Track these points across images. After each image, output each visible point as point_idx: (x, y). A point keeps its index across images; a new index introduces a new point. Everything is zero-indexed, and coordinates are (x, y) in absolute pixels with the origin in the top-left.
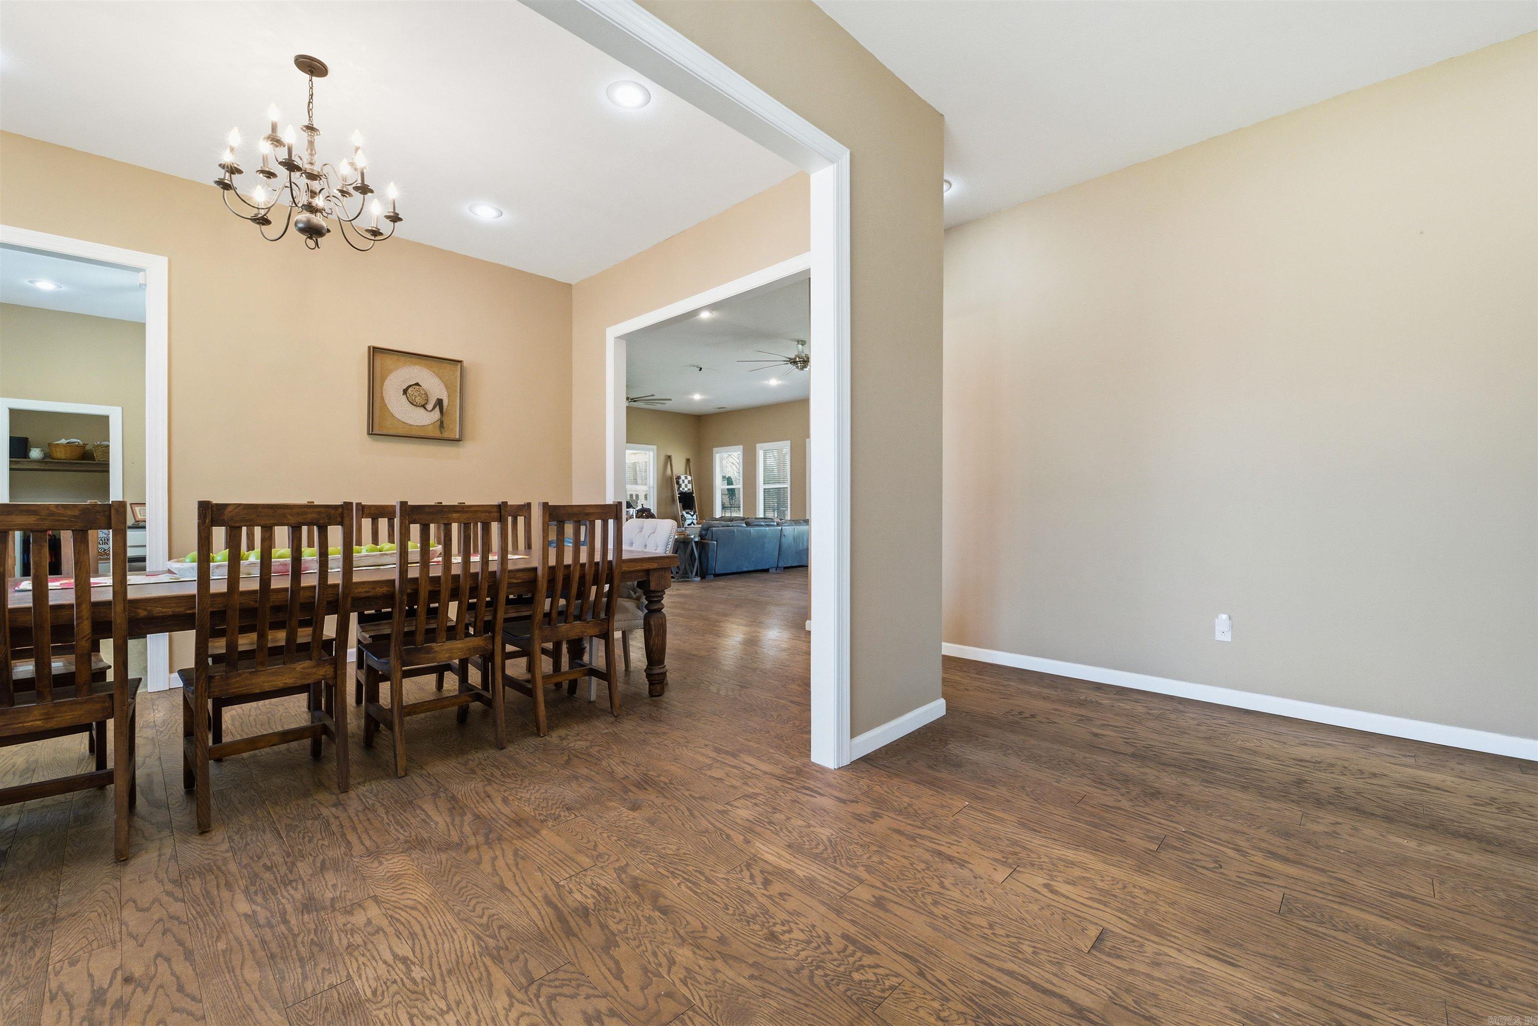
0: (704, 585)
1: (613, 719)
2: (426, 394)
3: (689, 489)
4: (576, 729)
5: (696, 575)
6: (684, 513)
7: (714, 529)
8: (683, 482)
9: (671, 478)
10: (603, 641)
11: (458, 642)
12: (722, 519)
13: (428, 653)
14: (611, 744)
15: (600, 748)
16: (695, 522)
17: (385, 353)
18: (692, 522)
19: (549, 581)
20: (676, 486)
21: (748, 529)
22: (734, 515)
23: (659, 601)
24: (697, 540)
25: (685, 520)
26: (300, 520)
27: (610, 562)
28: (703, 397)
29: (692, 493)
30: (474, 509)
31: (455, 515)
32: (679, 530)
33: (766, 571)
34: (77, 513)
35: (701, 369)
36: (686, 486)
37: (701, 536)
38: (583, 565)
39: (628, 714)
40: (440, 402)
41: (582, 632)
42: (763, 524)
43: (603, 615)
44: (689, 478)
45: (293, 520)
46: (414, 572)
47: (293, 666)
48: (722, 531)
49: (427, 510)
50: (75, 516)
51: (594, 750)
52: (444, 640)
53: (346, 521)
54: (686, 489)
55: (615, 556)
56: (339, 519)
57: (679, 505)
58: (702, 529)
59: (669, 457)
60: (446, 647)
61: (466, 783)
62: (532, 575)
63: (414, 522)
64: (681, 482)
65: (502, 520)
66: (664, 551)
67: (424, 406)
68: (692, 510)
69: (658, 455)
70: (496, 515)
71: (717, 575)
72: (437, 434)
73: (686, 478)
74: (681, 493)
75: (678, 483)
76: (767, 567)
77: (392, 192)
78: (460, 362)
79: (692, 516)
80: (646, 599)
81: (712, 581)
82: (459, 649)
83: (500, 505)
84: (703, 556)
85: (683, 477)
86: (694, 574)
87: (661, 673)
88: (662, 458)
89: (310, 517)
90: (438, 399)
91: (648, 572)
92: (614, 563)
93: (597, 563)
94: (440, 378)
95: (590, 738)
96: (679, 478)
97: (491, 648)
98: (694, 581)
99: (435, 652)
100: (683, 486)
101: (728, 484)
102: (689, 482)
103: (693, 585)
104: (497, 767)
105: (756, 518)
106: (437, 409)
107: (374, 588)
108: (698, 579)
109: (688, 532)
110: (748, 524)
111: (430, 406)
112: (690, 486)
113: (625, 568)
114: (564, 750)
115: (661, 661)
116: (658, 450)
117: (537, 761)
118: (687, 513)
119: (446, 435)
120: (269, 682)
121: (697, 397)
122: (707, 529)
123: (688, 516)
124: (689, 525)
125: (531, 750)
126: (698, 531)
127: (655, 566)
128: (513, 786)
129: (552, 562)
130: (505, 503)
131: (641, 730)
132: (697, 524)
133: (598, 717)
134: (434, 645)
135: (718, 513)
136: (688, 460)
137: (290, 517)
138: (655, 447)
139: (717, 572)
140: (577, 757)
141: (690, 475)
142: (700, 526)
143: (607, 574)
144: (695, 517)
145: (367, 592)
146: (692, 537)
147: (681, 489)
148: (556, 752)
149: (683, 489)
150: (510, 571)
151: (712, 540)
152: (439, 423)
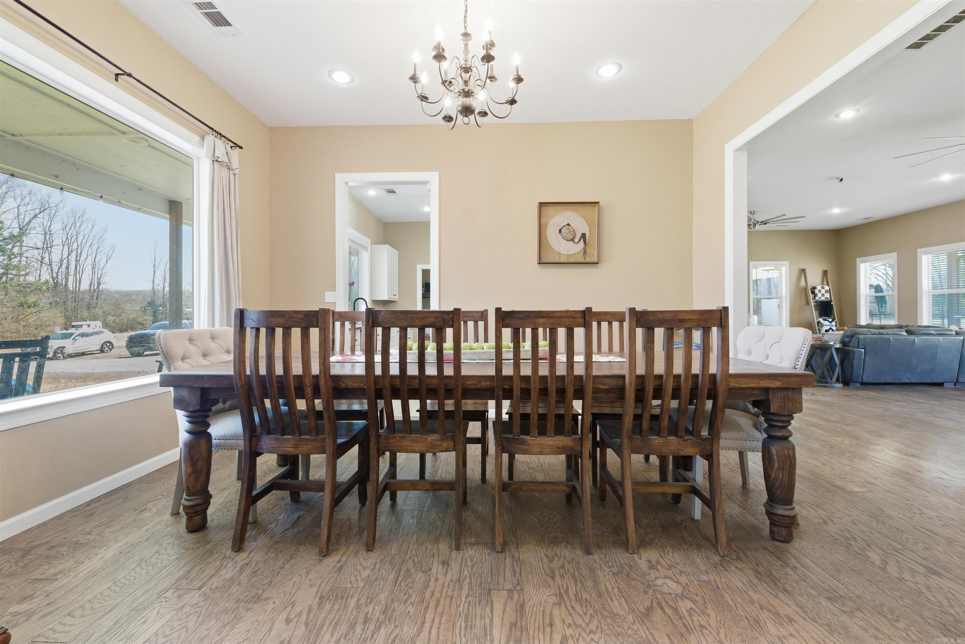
0: (847, 392)
1: (717, 558)
2: (574, 231)
3: (826, 298)
4: (670, 557)
5: (838, 381)
6: (821, 320)
7: (861, 337)
8: (820, 291)
9: (805, 289)
10: (706, 462)
11: (548, 439)
12: (868, 326)
13: (521, 444)
14: (709, 605)
15: (693, 606)
16: (834, 328)
17: (547, 206)
18: (831, 329)
19: (637, 390)
20: (811, 296)
21: (912, 337)
22: (885, 322)
23: (785, 427)
24: (838, 346)
25: (822, 325)
26: (423, 323)
27: (714, 376)
28: (843, 210)
29: (831, 301)
30: (559, 314)
31: (541, 321)
32: (815, 336)
33: (941, 385)
34: (302, 316)
35: (841, 180)
36: (823, 295)
37: (843, 342)
38: (678, 377)
39: (738, 558)
40: (584, 236)
41: (679, 450)
42: (933, 332)
43: (705, 433)
44: (827, 288)
45: (419, 323)
46: (508, 371)
47: (426, 437)
48: (872, 339)
49: (517, 315)
50: (301, 319)
51: (685, 605)
52: (537, 434)
53: (456, 324)
54: (823, 298)
55: (720, 369)
56: (451, 323)
57: (815, 313)
58: (844, 336)
59: (803, 271)
60: (537, 442)
61: (541, 590)
62: (620, 383)
63: (506, 326)
64: (816, 291)
65: (587, 326)
66: (793, 365)
67: (572, 240)
68: (830, 317)
69: (790, 270)
70: (581, 320)
71: (865, 385)
72: (582, 260)
73: (823, 288)
74: (816, 302)
75: (813, 293)
76: (939, 381)
77: (516, 60)
78: (597, 203)
79: (831, 322)
80: (765, 420)
81: (858, 389)
82: (549, 445)
83: (584, 312)
84: (846, 364)
85: (819, 288)
86: (835, 378)
87: (789, 517)
88: (796, 272)
89: (431, 320)
90: (583, 234)
91: (766, 390)
92: (718, 378)
93: (696, 376)
94: (584, 218)
95: (683, 579)
96: (814, 288)
97: (580, 449)
98: (834, 387)
99: (529, 444)
100: (819, 295)
101: (877, 291)
102: (826, 292)
103: (833, 391)
104: (576, 582)
105: (919, 326)
106: (582, 241)
107: (480, 382)
108: (840, 385)
109: (826, 338)
110: (909, 332)
111: (576, 240)
112: (827, 295)
113: (733, 383)
114: (649, 586)
115: (788, 501)
116: (790, 265)
117: (616, 590)
118: (824, 320)
119: (588, 260)
120: (410, 446)
121: (836, 211)
122: (852, 336)
123: (826, 323)
124: (827, 331)
125: (615, 570)
126: (839, 337)
127: (778, 384)
128: (579, 621)
129: (641, 370)
130: (589, 309)
131: (755, 597)
132: (837, 330)
133: (699, 547)
134: (527, 438)
135: (863, 319)
136: (825, 273)
137: (417, 321)
138: (787, 263)
139: (865, 380)
140: (662, 608)
141: (828, 285)
142: (842, 332)
143: (709, 389)
144: (834, 323)
145: (475, 384)
146: (832, 343)
147: (817, 298)
148: (639, 585)
149: (820, 298)
150: (595, 377)
151: (858, 347)
152: (583, 251)
